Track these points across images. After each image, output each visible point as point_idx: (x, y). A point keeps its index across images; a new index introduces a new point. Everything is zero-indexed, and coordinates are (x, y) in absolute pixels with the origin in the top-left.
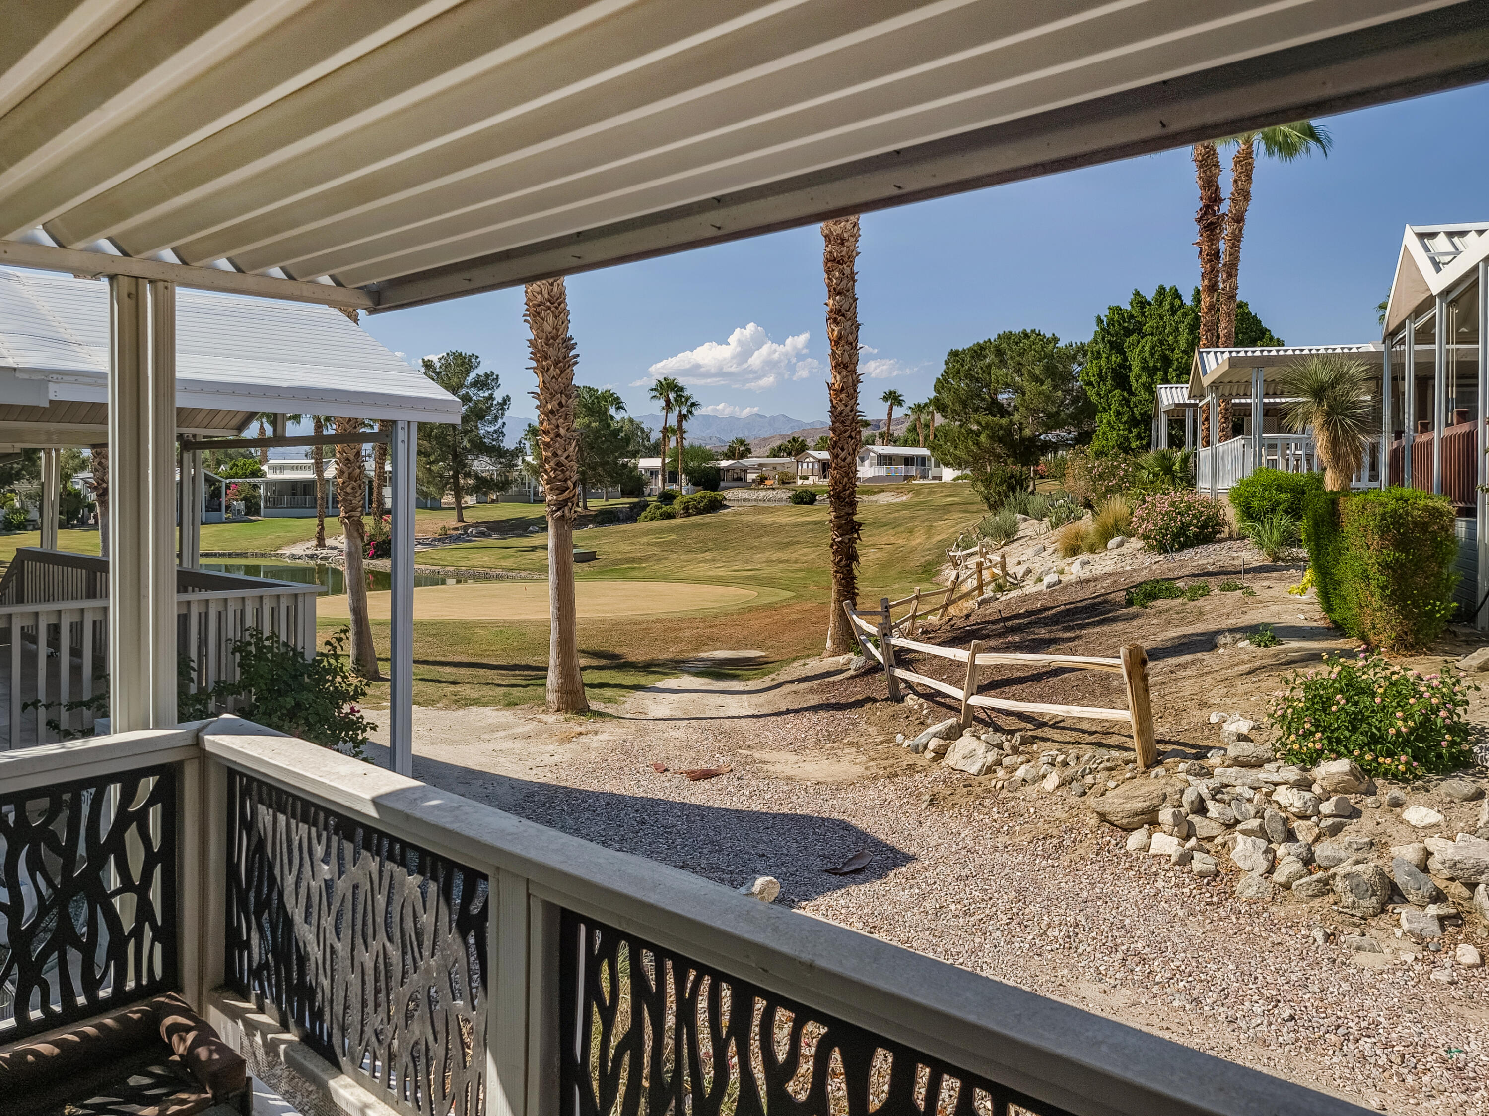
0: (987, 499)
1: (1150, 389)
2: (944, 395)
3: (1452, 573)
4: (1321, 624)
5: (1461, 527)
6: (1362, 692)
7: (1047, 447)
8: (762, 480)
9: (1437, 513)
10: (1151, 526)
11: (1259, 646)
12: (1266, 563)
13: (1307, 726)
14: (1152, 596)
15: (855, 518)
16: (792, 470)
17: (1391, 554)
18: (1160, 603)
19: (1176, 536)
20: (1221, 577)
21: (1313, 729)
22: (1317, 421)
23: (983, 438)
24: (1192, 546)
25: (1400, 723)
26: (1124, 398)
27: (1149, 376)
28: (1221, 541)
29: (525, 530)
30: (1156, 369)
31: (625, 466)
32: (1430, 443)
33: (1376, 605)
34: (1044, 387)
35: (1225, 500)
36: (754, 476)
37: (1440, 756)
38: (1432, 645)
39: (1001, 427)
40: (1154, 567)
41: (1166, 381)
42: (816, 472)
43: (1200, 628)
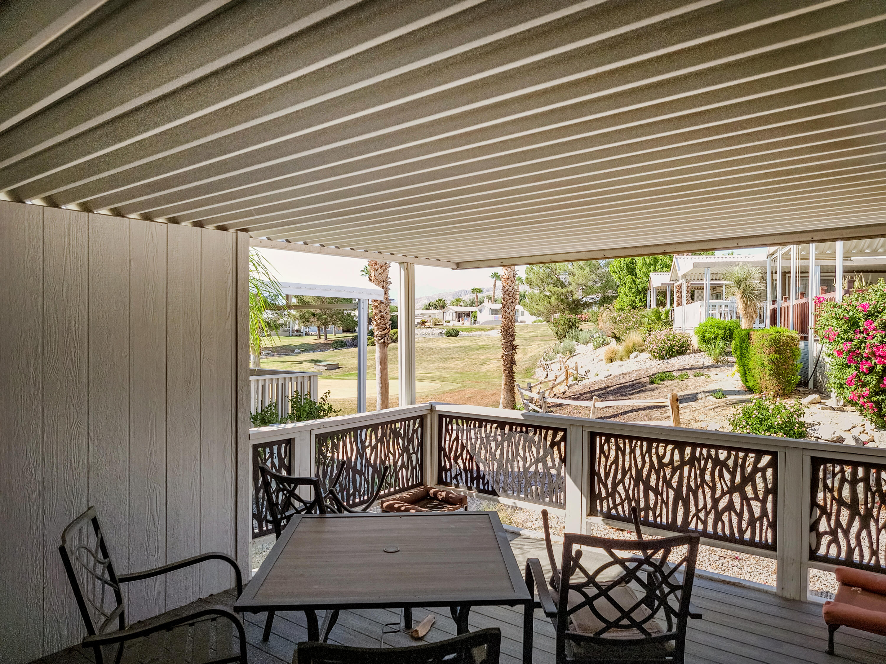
0: (557, 333)
1: (647, 275)
2: (531, 276)
3: (799, 363)
4: (742, 389)
5: (802, 344)
6: (764, 409)
7: (587, 305)
8: (424, 323)
9: (792, 338)
10: (655, 347)
11: (717, 398)
12: (713, 364)
13: (744, 423)
14: (662, 380)
15: (514, 343)
16: (440, 317)
17: (773, 356)
18: (666, 382)
19: (667, 352)
20: (693, 370)
21: (746, 425)
22: (738, 296)
23: (553, 300)
24: (676, 356)
25: (779, 419)
26: (633, 280)
27: (647, 268)
28: (689, 354)
29: (293, 352)
30: (650, 265)
31: (349, 315)
32: (788, 307)
33: (768, 378)
34: (585, 272)
35: (692, 333)
36: (419, 321)
37: (794, 433)
38: (790, 396)
39: (562, 294)
40: (659, 366)
41: (655, 271)
42: (454, 318)
43: (687, 392)
